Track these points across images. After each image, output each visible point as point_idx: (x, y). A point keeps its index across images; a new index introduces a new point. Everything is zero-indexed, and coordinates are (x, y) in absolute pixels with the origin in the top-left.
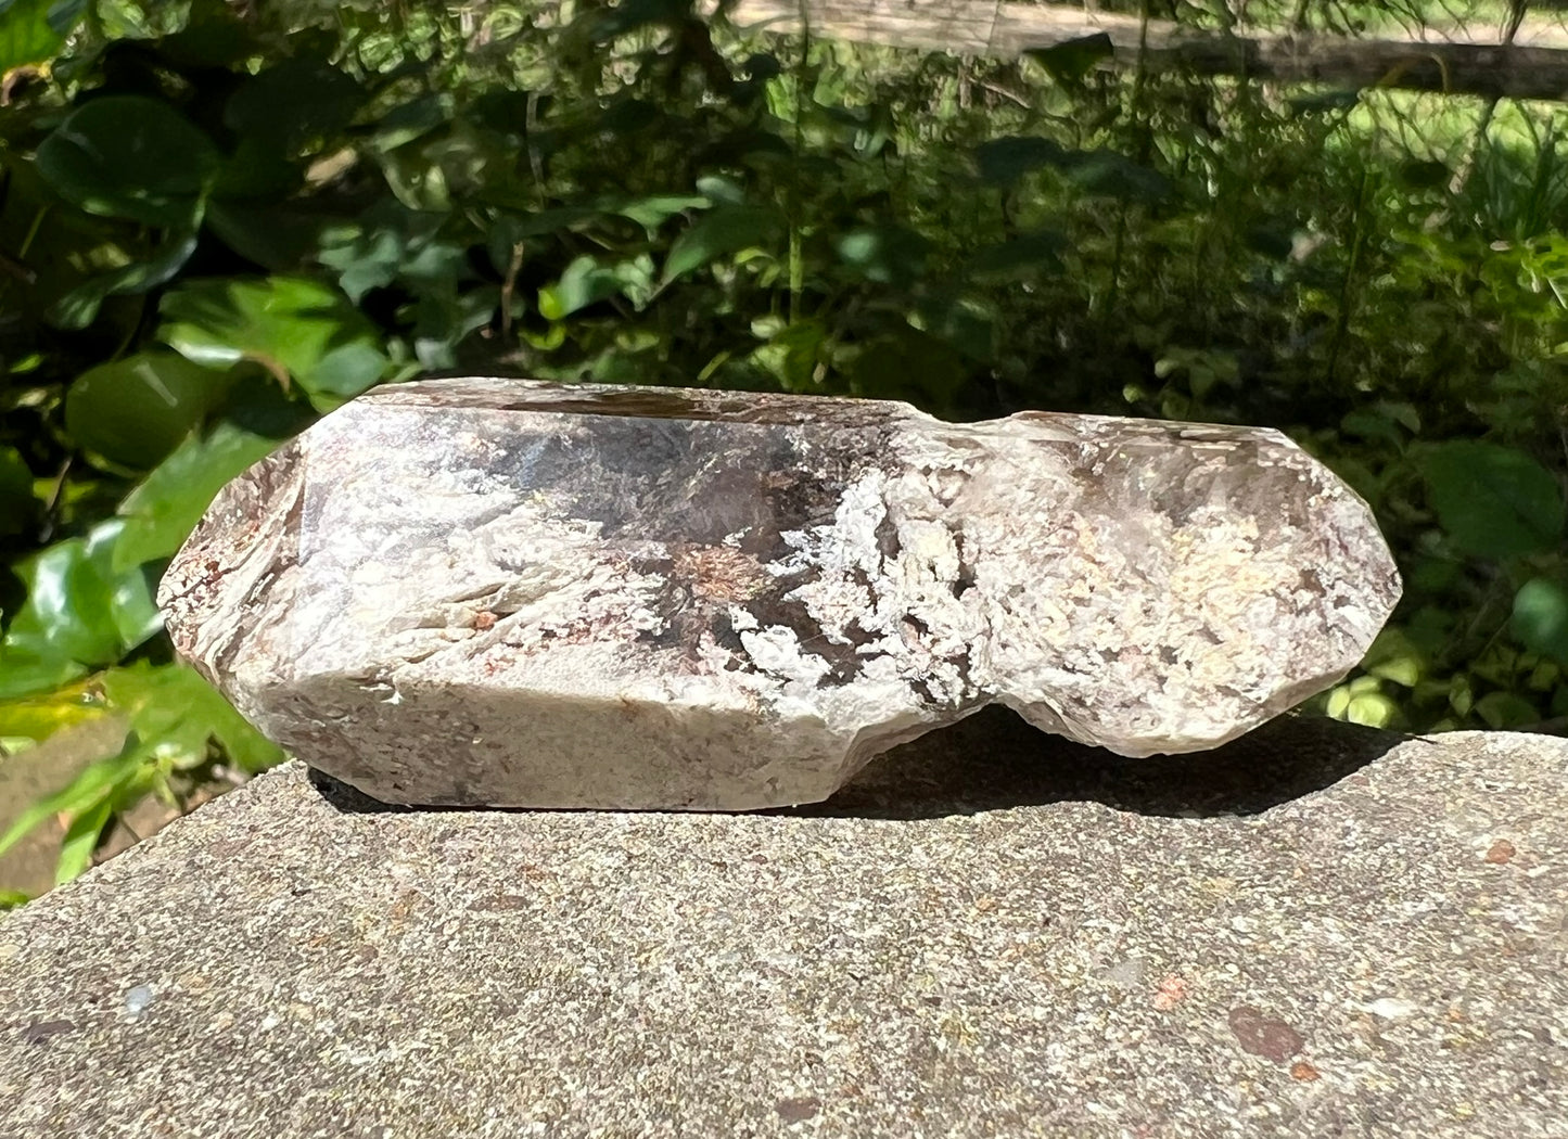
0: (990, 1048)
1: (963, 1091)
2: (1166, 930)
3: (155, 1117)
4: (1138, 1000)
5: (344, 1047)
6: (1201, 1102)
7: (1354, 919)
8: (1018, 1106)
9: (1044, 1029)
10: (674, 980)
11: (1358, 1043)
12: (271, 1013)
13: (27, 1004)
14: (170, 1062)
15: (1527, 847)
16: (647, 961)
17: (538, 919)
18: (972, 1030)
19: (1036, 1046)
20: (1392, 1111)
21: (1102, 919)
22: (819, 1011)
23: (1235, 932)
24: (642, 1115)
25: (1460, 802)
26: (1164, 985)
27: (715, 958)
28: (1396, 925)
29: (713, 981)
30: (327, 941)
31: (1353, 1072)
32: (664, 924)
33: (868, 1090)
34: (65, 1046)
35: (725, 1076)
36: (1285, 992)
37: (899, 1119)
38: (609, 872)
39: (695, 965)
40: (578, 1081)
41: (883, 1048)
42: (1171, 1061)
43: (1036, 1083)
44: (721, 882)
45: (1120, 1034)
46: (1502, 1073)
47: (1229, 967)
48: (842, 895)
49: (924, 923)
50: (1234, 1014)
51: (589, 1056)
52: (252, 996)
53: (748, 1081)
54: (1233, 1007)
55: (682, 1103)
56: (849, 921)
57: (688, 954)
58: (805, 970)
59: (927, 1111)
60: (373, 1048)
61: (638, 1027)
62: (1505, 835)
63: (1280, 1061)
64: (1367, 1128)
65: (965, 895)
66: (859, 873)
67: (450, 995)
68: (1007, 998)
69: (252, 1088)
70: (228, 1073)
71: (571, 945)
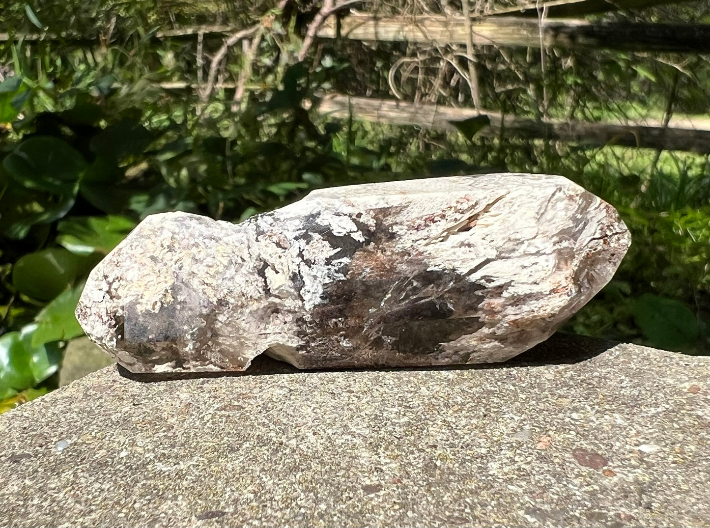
0: (461, 464)
1: (450, 481)
2: (541, 418)
3: (70, 491)
4: (529, 446)
5: (159, 463)
6: (561, 485)
7: (628, 414)
8: (475, 487)
9: (486, 457)
10: (312, 438)
11: (633, 462)
12: (125, 450)
13: (9, 448)
14: (78, 469)
15: (705, 387)
16: (299, 431)
17: (248, 414)
18: (453, 457)
19: (483, 464)
20: (651, 488)
21: (511, 414)
22: (381, 451)
23: (572, 419)
24: (299, 491)
25: (673, 370)
26: (541, 439)
27: (331, 430)
28: (647, 416)
29: (330, 438)
30: (150, 423)
31: (632, 473)
32: (307, 416)
33: (405, 481)
34: (27, 464)
35: (338, 476)
36: (597, 442)
37: (420, 492)
38: (280, 396)
39: (322, 433)
40: (269, 477)
41: (411, 465)
42: (546, 469)
43: (484, 478)
44: (333, 400)
45: (522, 459)
46: (702, 473)
47: (571, 432)
48: (389, 405)
49: (428, 417)
50: (574, 451)
51: (273, 468)
52: (115, 444)
53: (349, 478)
54: (574, 448)
55: (318, 486)
56: (393, 416)
57: (318, 428)
58: (373, 434)
59: (433, 489)
60: (172, 464)
61: (296, 457)
62: (695, 383)
63: (597, 469)
64: (640, 495)
65: (447, 405)
66: (397, 397)
67: (207, 444)
68: (468, 445)
69: (116, 480)
70: (105, 474)
71: (264, 424)
